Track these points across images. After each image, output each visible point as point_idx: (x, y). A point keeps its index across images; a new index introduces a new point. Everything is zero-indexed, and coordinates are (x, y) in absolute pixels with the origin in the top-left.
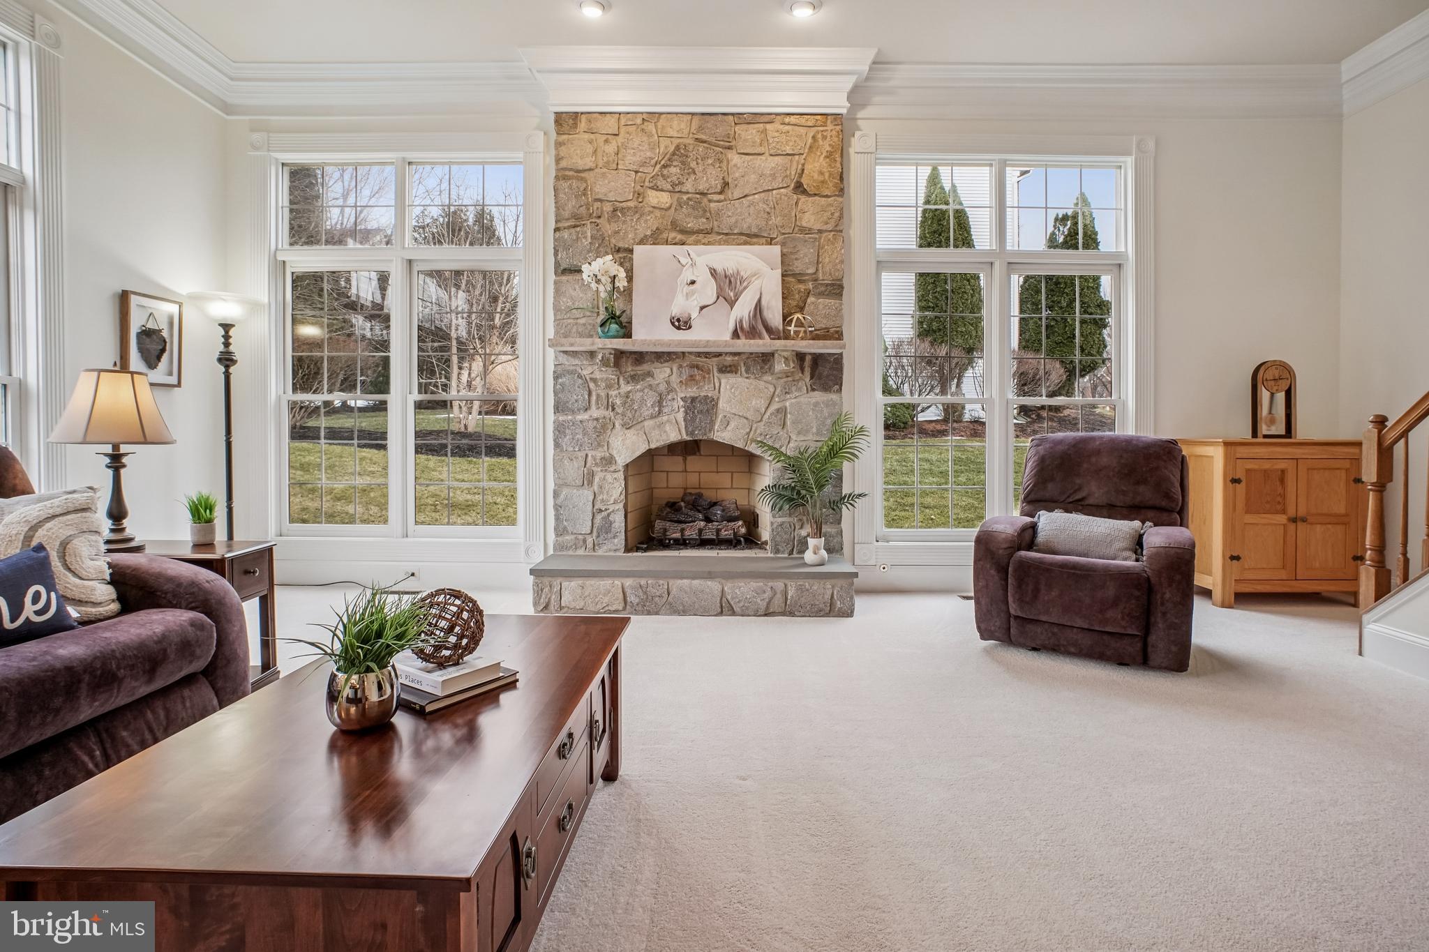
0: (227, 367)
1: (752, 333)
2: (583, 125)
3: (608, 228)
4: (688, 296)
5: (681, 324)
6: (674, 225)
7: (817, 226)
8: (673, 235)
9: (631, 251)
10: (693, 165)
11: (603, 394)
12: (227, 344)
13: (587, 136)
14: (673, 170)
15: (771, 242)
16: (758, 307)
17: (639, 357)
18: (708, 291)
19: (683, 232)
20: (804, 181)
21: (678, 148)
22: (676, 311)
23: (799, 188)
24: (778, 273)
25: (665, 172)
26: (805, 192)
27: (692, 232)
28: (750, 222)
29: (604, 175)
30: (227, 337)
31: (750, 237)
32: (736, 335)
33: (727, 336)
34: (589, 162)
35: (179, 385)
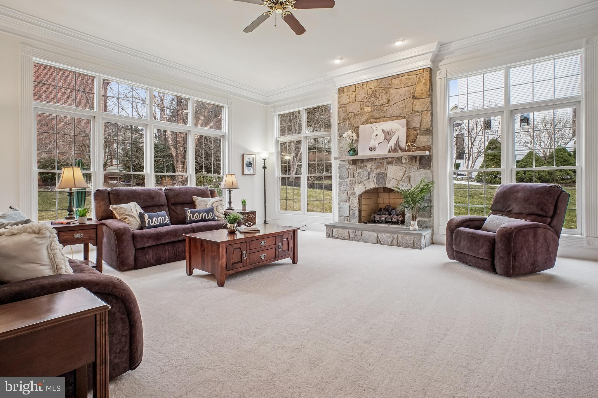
0: (265, 169)
1: (395, 150)
2: (346, 90)
3: (353, 121)
4: (375, 140)
5: (372, 149)
6: (373, 117)
7: (420, 110)
8: (372, 120)
9: (359, 127)
10: (378, 96)
11: (352, 173)
12: (264, 164)
13: (346, 94)
14: (372, 99)
15: (404, 118)
16: (398, 141)
17: (362, 161)
18: (381, 137)
19: (375, 119)
20: (416, 94)
21: (373, 91)
22: (371, 145)
23: (414, 97)
24: (405, 129)
25: (369, 100)
26: (416, 98)
27: (378, 118)
28: (397, 112)
29: (351, 105)
30: (264, 162)
31: (397, 117)
32: (389, 152)
33: (387, 152)
34: (347, 102)
35: (255, 175)
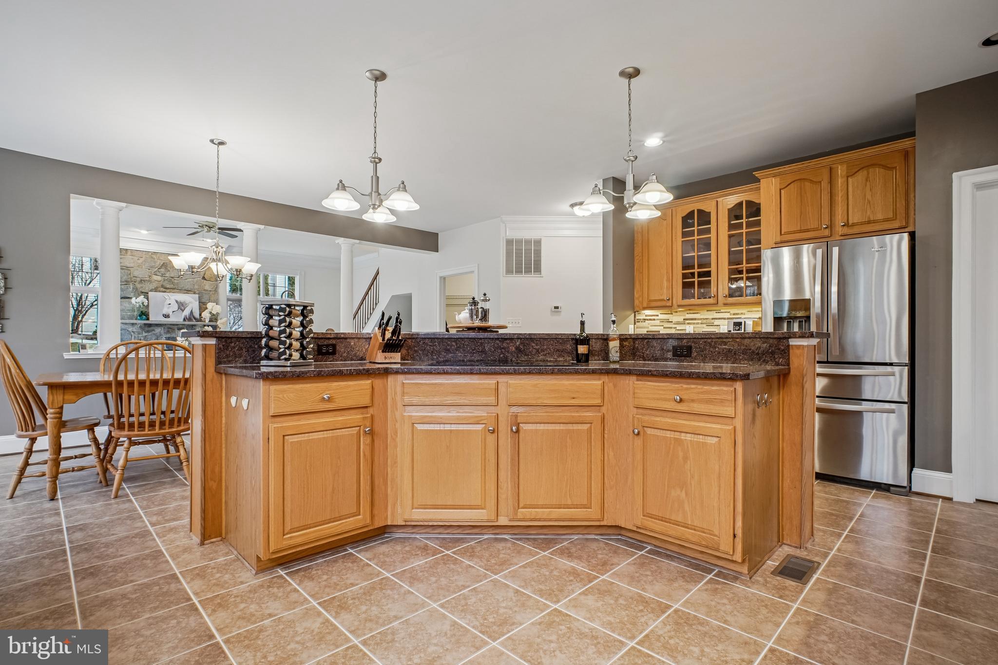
1: (190, 319)
2: (129, 253)
3: (138, 286)
4: (168, 308)
5: (166, 316)
6: (162, 286)
7: (209, 289)
8: (162, 289)
9: (148, 293)
10: (169, 269)
11: (136, 336)
13: (131, 257)
14: (162, 270)
15: (195, 293)
16: (192, 312)
17: (150, 325)
18: (176, 307)
19: (165, 288)
20: (206, 277)
21: (164, 263)
22: (164, 312)
23: (204, 278)
24: (198, 302)
25: (159, 270)
26: (205, 279)
27: (169, 289)
28: (188, 287)
29: (137, 269)
31: (188, 291)
32: (184, 320)
33: (182, 320)
34: (132, 265)
